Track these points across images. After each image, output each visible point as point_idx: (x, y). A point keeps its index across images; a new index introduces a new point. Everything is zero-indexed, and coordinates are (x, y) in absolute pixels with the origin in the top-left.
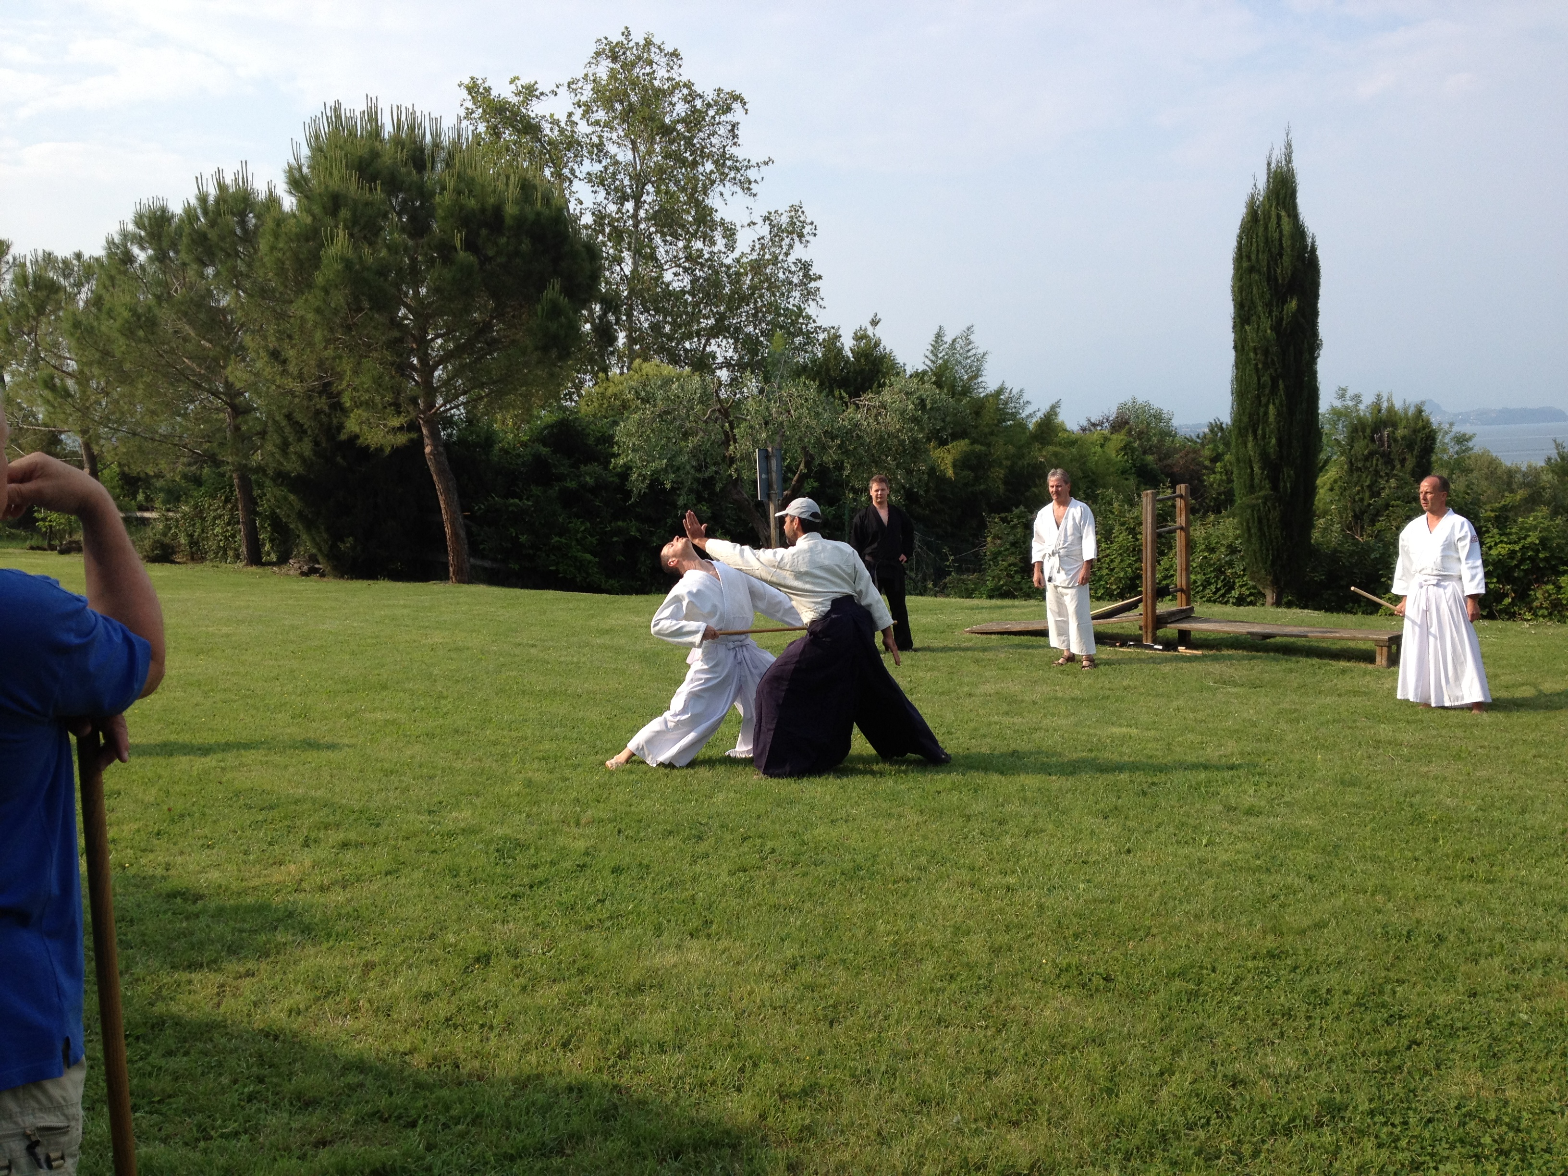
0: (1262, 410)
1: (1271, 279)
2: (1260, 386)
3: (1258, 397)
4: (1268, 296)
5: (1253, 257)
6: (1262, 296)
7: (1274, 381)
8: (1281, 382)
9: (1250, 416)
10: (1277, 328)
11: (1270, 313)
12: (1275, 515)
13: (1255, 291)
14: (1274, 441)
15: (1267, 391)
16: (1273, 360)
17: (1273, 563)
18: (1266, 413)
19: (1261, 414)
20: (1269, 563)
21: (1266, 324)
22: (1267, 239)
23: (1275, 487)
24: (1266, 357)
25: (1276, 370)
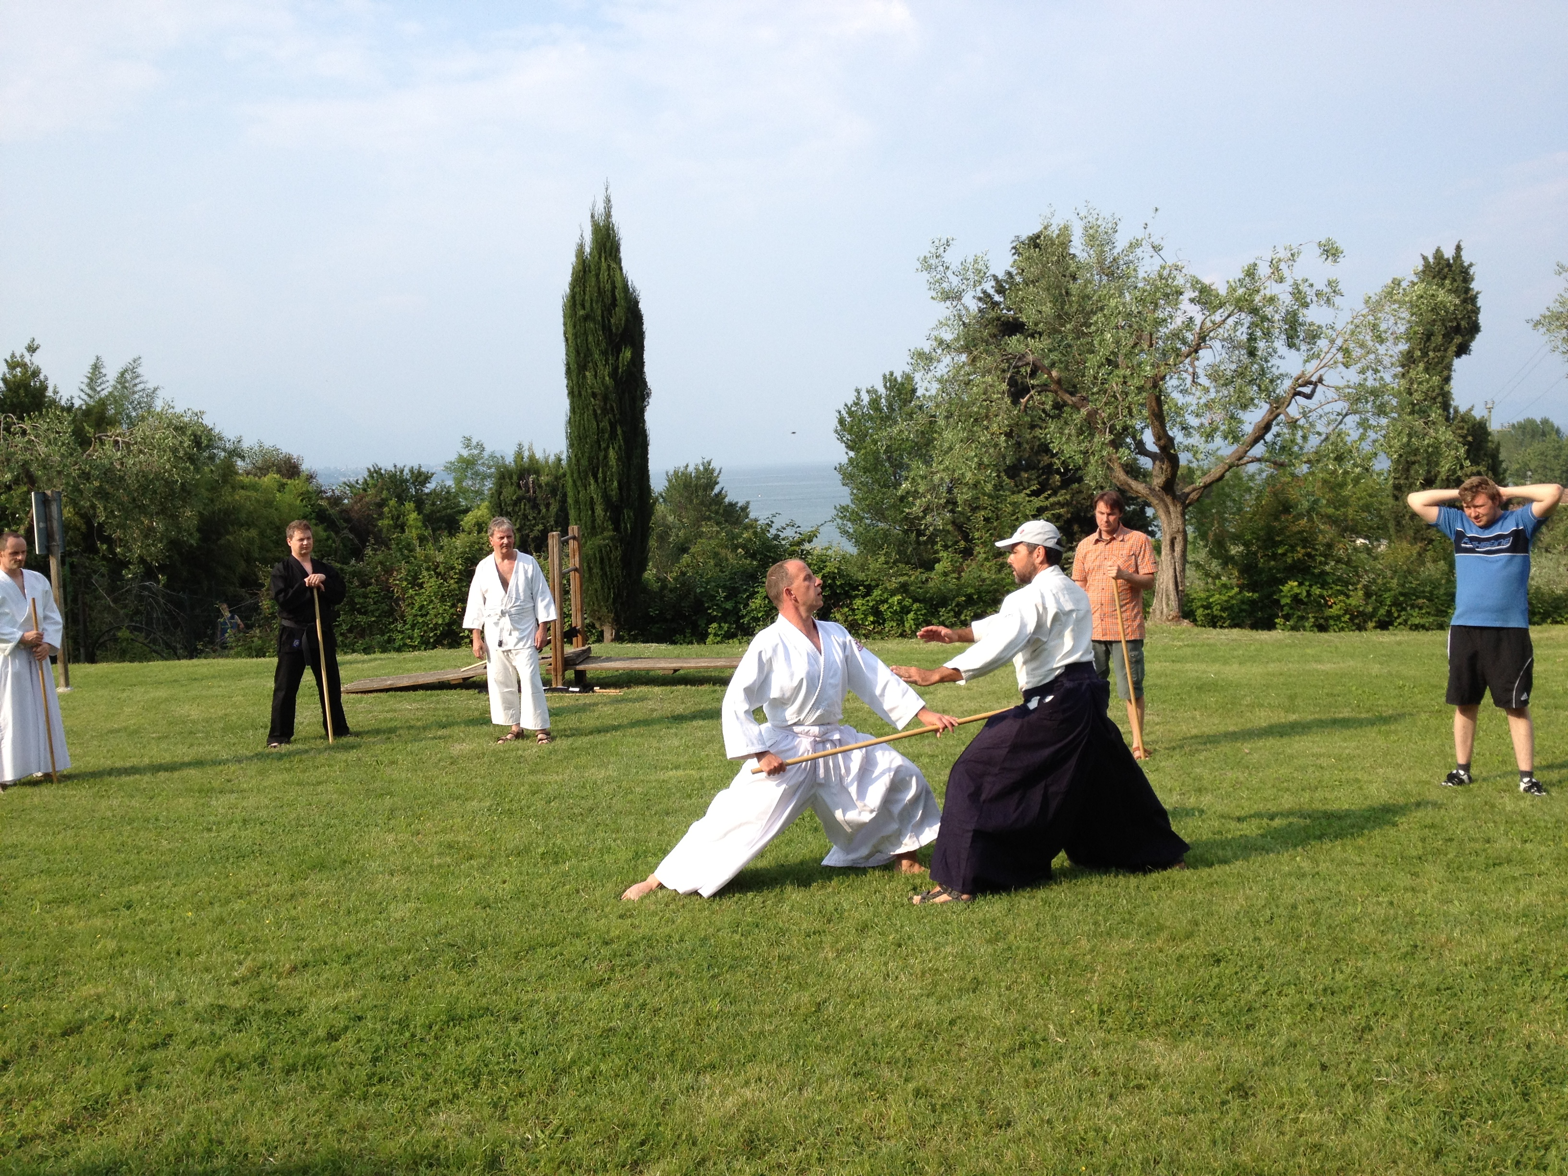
0: (602, 454)
1: (606, 328)
2: (600, 431)
3: (598, 442)
4: (603, 345)
5: (587, 305)
6: (598, 344)
7: (613, 426)
8: (618, 427)
9: (590, 459)
10: (614, 374)
11: (607, 360)
12: (617, 554)
13: (590, 338)
14: (615, 483)
15: (606, 436)
16: (612, 407)
17: (615, 601)
18: (606, 457)
19: (601, 458)
20: (611, 600)
21: (605, 372)
22: (599, 288)
23: (617, 529)
24: (605, 404)
25: (614, 416)
